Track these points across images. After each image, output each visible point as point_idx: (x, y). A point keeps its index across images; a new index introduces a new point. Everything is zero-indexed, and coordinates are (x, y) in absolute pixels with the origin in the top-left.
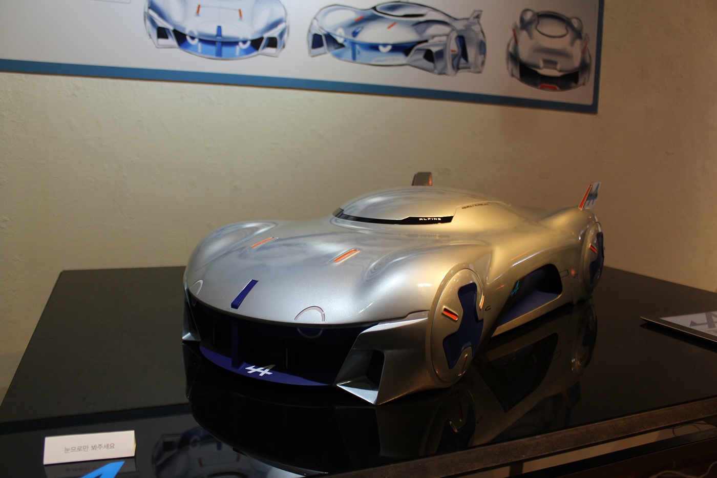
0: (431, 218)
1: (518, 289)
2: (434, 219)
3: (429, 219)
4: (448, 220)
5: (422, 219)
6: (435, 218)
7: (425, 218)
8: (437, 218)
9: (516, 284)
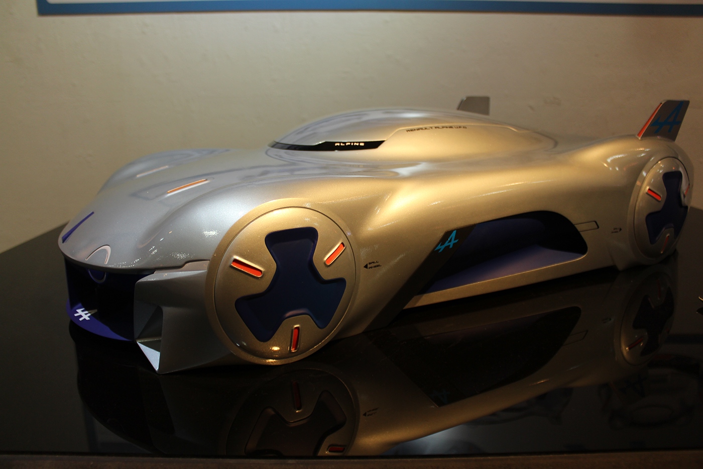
0: (351, 143)
1: (453, 242)
2: (355, 144)
3: (347, 144)
4: (375, 145)
5: (339, 144)
6: (357, 142)
7: (343, 143)
8: (359, 143)
9: (448, 234)
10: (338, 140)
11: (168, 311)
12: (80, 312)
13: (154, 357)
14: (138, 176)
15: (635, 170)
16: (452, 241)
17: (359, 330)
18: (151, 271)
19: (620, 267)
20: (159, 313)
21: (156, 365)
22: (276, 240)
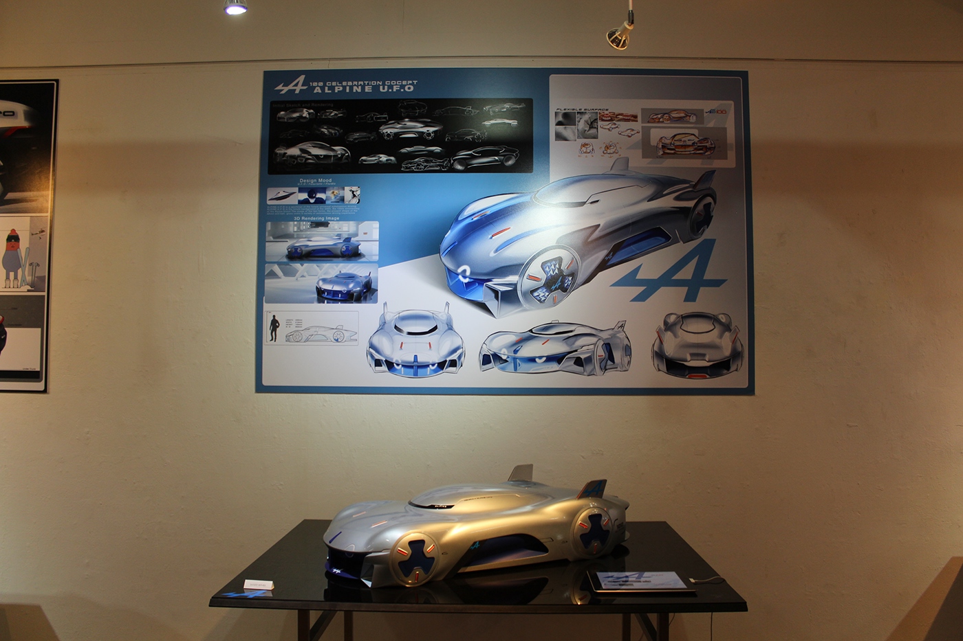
0: (444, 505)
3: (440, 506)
4: (451, 506)
5: (436, 506)
7: (438, 505)
8: (446, 505)
9: (475, 543)
10: (436, 504)
11: (375, 566)
12: (335, 570)
13: (369, 584)
14: (354, 516)
15: (573, 513)
16: (477, 546)
17: (441, 578)
18: (371, 553)
19: (570, 559)
20: (373, 566)
21: (370, 586)
22: (412, 543)
